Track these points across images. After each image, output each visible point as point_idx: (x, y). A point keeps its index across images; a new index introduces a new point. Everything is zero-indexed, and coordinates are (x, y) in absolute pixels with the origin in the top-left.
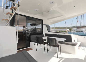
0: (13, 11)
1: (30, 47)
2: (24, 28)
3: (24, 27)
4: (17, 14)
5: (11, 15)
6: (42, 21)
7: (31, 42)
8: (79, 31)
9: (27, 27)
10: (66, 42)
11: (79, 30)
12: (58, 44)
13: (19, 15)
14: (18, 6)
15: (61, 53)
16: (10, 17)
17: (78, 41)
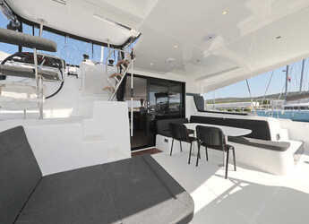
0: (121, 68)
1: (155, 145)
4: (130, 75)
5: (119, 78)
6: (183, 85)
8: (296, 108)
9: (148, 100)
10: (251, 140)
11: (296, 105)
12: (227, 143)
13: (134, 76)
14: (132, 58)
15: (237, 168)
16: (117, 82)
17: (290, 139)
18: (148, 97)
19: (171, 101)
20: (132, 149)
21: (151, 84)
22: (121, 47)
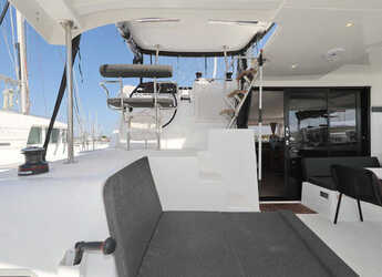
0: (243, 81)
1: (300, 199)
2: (273, 130)
3: (273, 126)
4: (257, 89)
5: (241, 96)
7: (304, 183)
9: (287, 125)
13: (264, 89)
14: (261, 64)
16: (238, 103)
18: (286, 119)
19: (333, 123)
20: (261, 199)
21: (293, 97)
22: (242, 52)
